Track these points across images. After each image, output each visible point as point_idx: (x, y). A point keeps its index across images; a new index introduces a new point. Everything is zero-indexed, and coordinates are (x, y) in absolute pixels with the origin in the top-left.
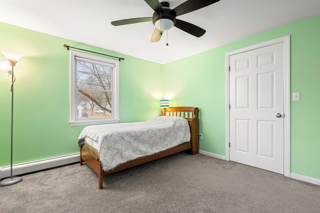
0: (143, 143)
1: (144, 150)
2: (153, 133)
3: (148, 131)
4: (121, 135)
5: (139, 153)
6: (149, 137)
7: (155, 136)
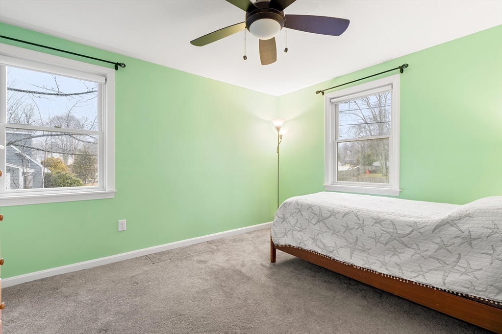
0: (332, 234)
1: (329, 245)
2: (358, 221)
3: (345, 215)
4: (299, 207)
5: (321, 245)
6: (344, 227)
7: (360, 230)
